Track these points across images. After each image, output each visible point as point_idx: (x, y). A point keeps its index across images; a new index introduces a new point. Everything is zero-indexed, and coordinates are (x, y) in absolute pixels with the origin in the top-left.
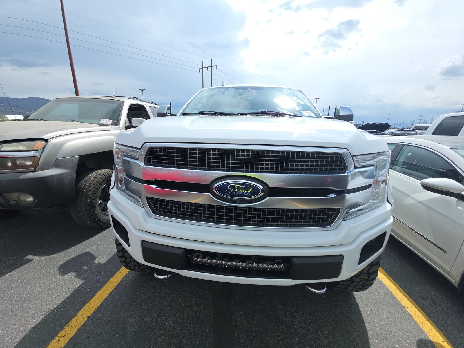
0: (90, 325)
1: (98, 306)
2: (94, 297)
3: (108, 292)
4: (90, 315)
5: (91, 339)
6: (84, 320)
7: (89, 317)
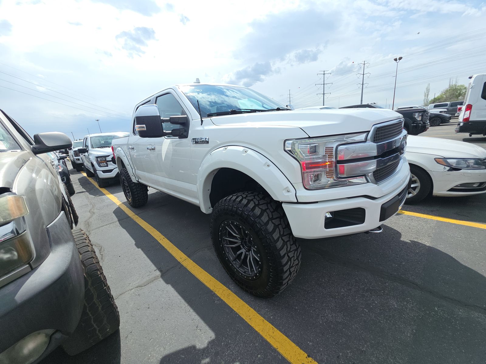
0: (321, 355)
1: (295, 345)
2: (278, 350)
3: (278, 334)
4: (306, 355)
5: (341, 354)
6: (311, 362)
7: (309, 356)
